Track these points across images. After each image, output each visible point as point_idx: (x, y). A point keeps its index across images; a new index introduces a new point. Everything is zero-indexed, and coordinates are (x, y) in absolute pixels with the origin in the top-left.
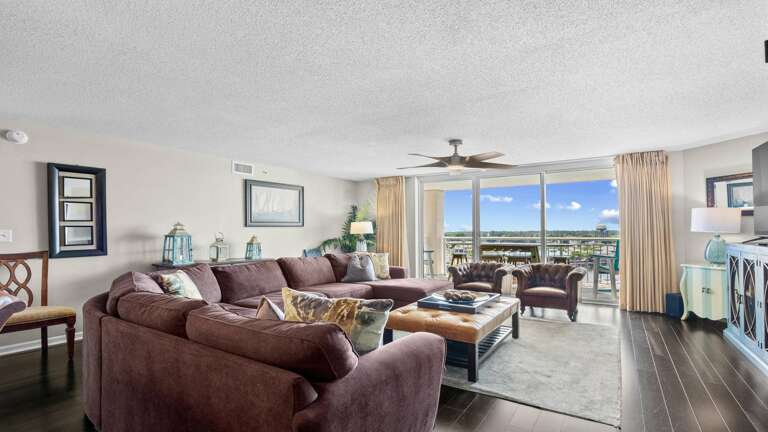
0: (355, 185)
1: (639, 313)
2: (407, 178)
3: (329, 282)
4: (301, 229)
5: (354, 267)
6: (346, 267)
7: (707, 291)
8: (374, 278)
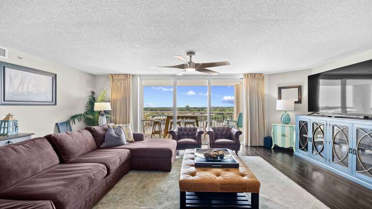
0: (94, 77)
1: (253, 147)
2: (133, 76)
3: (93, 150)
4: (55, 106)
5: (111, 135)
6: (104, 136)
7: (284, 135)
8: (126, 143)
